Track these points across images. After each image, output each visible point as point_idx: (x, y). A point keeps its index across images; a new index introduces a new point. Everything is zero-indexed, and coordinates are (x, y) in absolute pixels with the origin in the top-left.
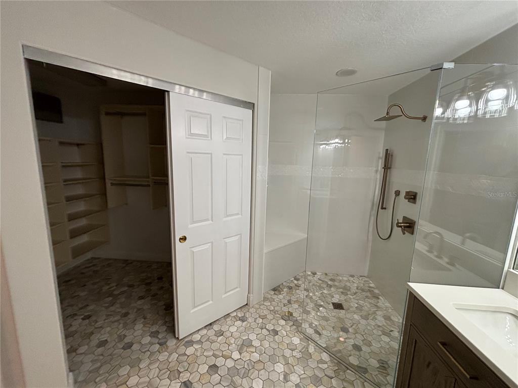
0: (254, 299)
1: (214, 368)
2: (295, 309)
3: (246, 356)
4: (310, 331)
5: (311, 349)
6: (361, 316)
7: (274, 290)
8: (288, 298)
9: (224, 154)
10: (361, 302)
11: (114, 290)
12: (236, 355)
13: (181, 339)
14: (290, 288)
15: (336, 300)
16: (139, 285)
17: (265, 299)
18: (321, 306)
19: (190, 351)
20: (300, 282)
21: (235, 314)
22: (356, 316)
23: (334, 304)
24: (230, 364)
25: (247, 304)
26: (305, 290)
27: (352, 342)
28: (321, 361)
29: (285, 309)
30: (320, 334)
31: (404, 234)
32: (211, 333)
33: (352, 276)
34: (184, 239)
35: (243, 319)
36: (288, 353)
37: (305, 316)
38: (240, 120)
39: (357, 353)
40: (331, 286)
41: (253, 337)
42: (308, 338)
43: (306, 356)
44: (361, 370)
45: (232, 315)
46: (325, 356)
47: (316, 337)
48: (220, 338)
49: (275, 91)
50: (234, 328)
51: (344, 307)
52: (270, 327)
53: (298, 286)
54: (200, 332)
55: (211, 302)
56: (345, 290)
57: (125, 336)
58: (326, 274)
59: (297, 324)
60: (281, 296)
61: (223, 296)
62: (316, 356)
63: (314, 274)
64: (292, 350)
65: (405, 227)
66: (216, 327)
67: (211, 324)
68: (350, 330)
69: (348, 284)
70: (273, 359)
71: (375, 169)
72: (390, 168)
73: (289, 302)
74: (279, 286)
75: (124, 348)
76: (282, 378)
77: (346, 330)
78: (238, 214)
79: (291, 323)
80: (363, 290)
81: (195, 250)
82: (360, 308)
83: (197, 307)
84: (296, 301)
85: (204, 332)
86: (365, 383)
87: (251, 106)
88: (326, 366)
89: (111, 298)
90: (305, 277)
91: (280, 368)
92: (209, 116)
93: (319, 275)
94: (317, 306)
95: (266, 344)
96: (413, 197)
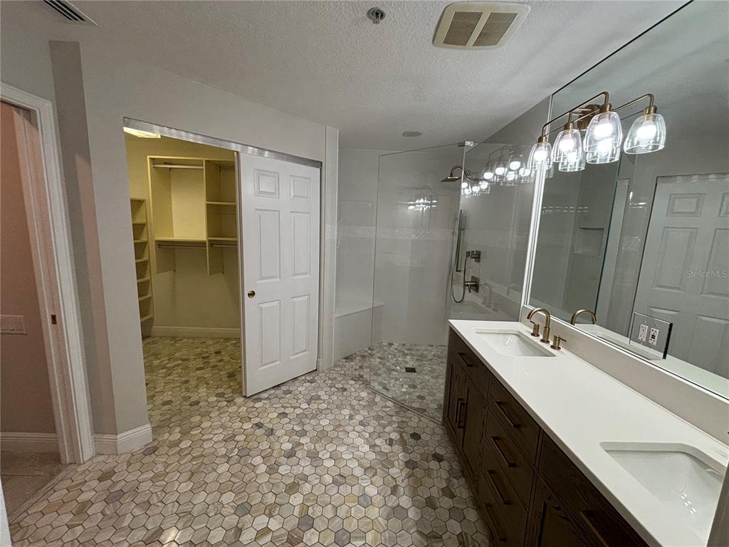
0: (324, 366)
1: (284, 415)
2: (366, 374)
3: (314, 406)
4: (378, 387)
5: (378, 399)
6: (432, 377)
7: (346, 358)
8: (360, 364)
9: (291, 212)
10: (435, 367)
11: (167, 363)
12: (304, 406)
13: (249, 397)
14: (363, 357)
15: (409, 366)
16: (195, 359)
17: (336, 366)
18: (394, 370)
19: (258, 405)
20: (373, 352)
21: (304, 378)
22: (426, 377)
23: (406, 368)
24: (298, 411)
25: (316, 370)
26: (379, 358)
27: (418, 394)
28: (386, 407)
29: (357, 373)
30: (388, 390)
31: (470, 292)
32: (279, 392)
33: (431, 346)
34: (252, 294)
35: (311, 382)
36: (355, 402)
37: (375, 378)
38: (308, 178)
39: (421, 401)
40: (406, 355)
41: (321, 393)
42: (375, 393)
43: (371, 403)
44: (421, 411)
45: (300, 378)
46: (390, 404)
47: (385, 392)
48: (288, 396)
49: (342, 147)
50: (302, 388)
51: (417, 370)
52: (340, 386)
53: (371, 355)
54: (269, 392)
55: (279, 362)
56: (421, 358)
57: (190, 397)
58: (404, 345)
59: (367, 384)
60: (353, 363)
61: (291, 358)
62: (382, 404)
63: (392, 344)
64: (359, 401)
65: (471, 285)
66: (284, 388)
67: (278, 386)
68: (418, 386)
69: (425, 352)
70: (340, 407)
71: (452, 231)
72: (463, 229)
73: (361, 367)
74: (352, 355)
75: (191, 405)
76: (347, 417)
77: (414, 387)
78: (306, 273)
79: (361, 383)
80: (439, 357)
81: (263, 306)
82: (433, 371)
83: (265, 365)
84: (369, 367)
85: (273, 391)
86: (422, 418)
87: (319, 164)
88: (389, 409)
89: (165, 370)
90: (381, 346)
91: (346, 412)
92: (277, 175)
93: (396, 345)
94: (390, 370)
95: (335, 398)
96: (477, 256)
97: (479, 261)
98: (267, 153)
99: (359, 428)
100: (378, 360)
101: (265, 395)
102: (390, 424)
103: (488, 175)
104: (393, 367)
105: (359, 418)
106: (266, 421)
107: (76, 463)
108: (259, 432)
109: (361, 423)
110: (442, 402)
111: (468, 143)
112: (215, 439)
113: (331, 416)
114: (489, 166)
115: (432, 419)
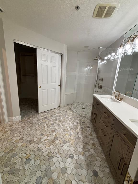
1: (52, 116)
2: (72, 108)
3: (59, 114)
4: (75, 111)
5: (75, 114)
7: (67, 105)
10: (90, 108)
12: (57, 114)
14: (72, 105)
15: (83, 107)
16: (31, 103)
17: (65, 106)
21: (57, 108)
22: (87, 110)
24: (55, 115)
28: (77, 116)
31: (100, 89)
32: (51, 111)
33: (89, 103)
35: (59, 109)
36: (69, 114)
37: (74, 109)
39: (85, 115)
40: (83, 105)
41: (61, 112)
42: (74, 112)
44: (85, 117)
46: (78, 115)
47: (77, 112)
48: (53, 112)
49: (68, 51)
50: (57, 111)
51: (85, 108)
52: (66, 111)
53: (74, 104)
54: (48, 111)
55: (47, 105)
56: (86, 106)
58: (82, 103)
59: (72, 110)
60: (69, 106)
63: (79, 102)
65: (100, 87)
66: (52, 110)
68: (85, 112)
70: (65, 115)
71: (96, 73)
72: (99, 73)
73: (71, 107)
74: (69, 104)
75: (30, 113)
80: (90, 106)
82: (89, 109)
84: (73, 107)
85: (49, 111)
87: (62, 54)
90: (76, 103)
91: (67, 116)
93: (80, 103)
94: (78, 108)
95: (64, 113)
96: (102, 80)
97: (102, 81)
98: (49, 51)
99: (70, 120)
100: (75, 106)
101: (48, 112)
102: (77, 119)
103: (106, 58)
104: (79, 107)
105: (70, 118)
106: (47, 117)
107: (4, 123)
108: (46, 119)
109: (70, 119)
110: (91, 116)
111: (101, 48)
112: (35, 120)
113: (63, 117)
114: (106, 55)
115: (88, 119)
